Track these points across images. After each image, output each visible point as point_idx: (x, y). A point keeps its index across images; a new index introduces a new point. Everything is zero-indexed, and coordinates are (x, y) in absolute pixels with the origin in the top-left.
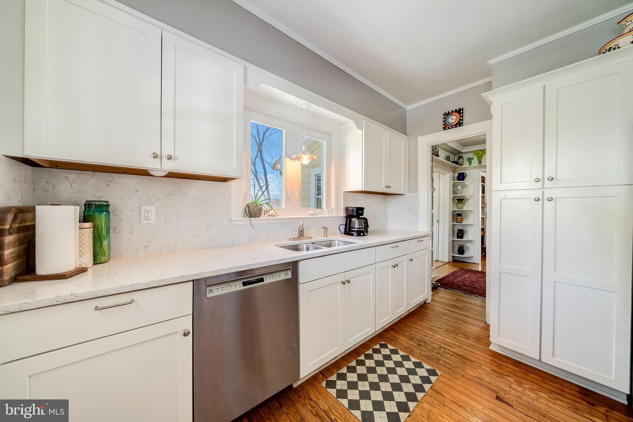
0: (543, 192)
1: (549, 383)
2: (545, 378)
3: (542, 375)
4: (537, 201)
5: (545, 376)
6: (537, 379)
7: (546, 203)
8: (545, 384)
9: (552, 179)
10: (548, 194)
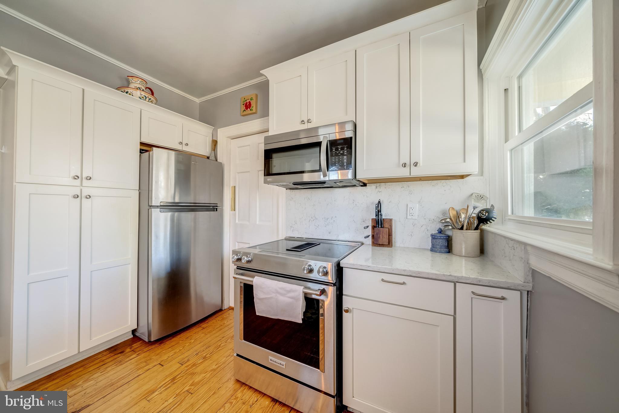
0: (81, 190)
1: (91, 365)
2: (84, 365)
3: (80, 365)
4: (75, 198)
5: (83, 364)
6: (81, 371)
7: (84, 200)
8: (89, 369)
9: (90, 178)
10: (86, 192)
